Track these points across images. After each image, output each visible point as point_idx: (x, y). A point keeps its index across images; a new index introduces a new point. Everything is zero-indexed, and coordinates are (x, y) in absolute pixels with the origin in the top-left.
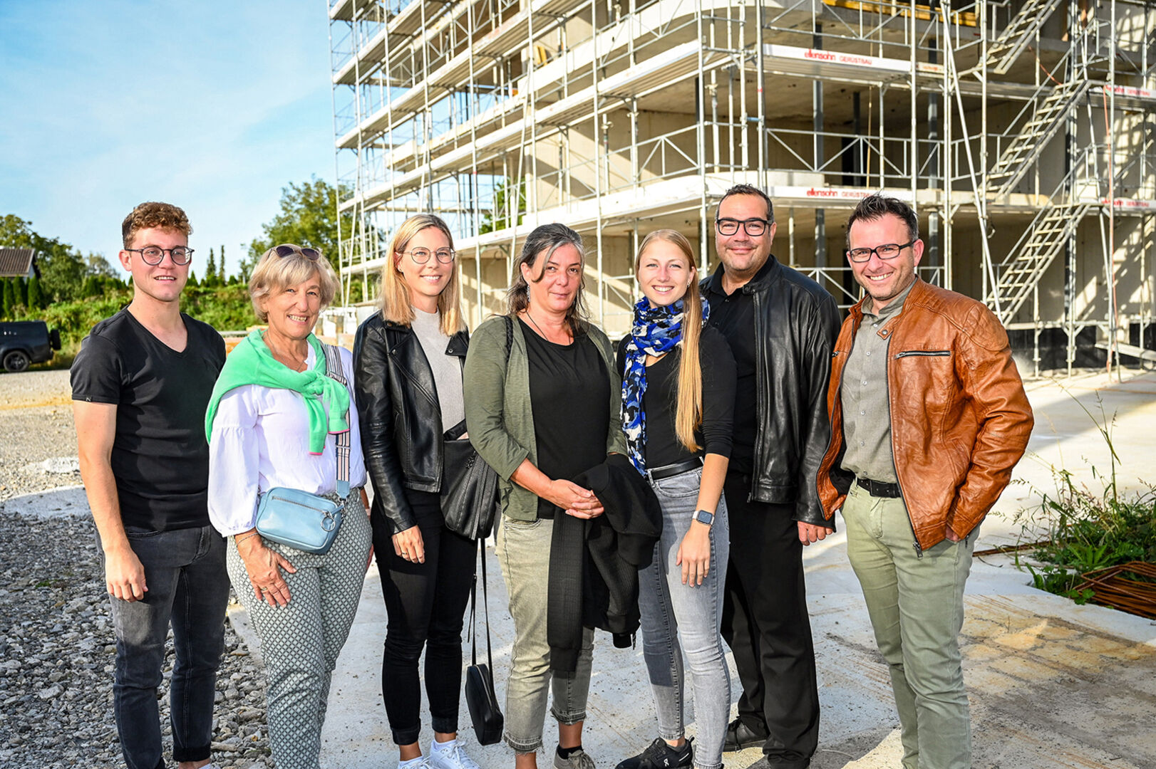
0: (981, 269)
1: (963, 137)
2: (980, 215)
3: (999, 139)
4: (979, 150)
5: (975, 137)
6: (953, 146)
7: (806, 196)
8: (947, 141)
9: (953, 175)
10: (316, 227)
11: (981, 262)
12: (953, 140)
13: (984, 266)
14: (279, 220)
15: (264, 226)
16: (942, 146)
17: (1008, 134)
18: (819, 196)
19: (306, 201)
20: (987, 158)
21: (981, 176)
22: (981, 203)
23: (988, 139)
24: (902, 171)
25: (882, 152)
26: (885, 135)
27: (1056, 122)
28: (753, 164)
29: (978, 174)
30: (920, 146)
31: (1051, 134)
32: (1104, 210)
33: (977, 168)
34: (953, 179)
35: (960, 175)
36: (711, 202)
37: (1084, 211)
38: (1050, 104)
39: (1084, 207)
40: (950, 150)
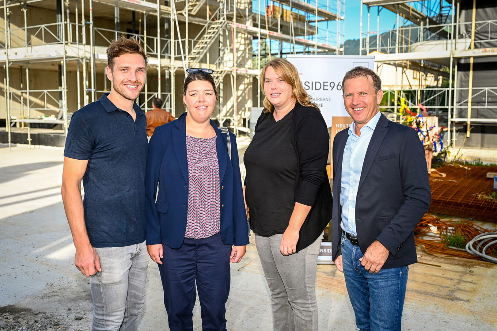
1: (179, 39)
3: (193, 41)
4: (185, 45)
8: (172, 40)
12: (174, 40)
16: (170, 42)
17: (196, 39)
20: (188, 49)
24: (154, 51)
25: (145, 42)
26: (147, 35)
27: (214, 36)
28: (88, 43)
29: (185, 55)
30: (161, 41)
31: (213, 41)
32: (232, 73)
33: (184, 53)
34: (175, 56)
35: (178, 54)
36: (68, 59)
37: (225, 73)
38: (212, 29)
39: (225, 71)
40: (174, 44)
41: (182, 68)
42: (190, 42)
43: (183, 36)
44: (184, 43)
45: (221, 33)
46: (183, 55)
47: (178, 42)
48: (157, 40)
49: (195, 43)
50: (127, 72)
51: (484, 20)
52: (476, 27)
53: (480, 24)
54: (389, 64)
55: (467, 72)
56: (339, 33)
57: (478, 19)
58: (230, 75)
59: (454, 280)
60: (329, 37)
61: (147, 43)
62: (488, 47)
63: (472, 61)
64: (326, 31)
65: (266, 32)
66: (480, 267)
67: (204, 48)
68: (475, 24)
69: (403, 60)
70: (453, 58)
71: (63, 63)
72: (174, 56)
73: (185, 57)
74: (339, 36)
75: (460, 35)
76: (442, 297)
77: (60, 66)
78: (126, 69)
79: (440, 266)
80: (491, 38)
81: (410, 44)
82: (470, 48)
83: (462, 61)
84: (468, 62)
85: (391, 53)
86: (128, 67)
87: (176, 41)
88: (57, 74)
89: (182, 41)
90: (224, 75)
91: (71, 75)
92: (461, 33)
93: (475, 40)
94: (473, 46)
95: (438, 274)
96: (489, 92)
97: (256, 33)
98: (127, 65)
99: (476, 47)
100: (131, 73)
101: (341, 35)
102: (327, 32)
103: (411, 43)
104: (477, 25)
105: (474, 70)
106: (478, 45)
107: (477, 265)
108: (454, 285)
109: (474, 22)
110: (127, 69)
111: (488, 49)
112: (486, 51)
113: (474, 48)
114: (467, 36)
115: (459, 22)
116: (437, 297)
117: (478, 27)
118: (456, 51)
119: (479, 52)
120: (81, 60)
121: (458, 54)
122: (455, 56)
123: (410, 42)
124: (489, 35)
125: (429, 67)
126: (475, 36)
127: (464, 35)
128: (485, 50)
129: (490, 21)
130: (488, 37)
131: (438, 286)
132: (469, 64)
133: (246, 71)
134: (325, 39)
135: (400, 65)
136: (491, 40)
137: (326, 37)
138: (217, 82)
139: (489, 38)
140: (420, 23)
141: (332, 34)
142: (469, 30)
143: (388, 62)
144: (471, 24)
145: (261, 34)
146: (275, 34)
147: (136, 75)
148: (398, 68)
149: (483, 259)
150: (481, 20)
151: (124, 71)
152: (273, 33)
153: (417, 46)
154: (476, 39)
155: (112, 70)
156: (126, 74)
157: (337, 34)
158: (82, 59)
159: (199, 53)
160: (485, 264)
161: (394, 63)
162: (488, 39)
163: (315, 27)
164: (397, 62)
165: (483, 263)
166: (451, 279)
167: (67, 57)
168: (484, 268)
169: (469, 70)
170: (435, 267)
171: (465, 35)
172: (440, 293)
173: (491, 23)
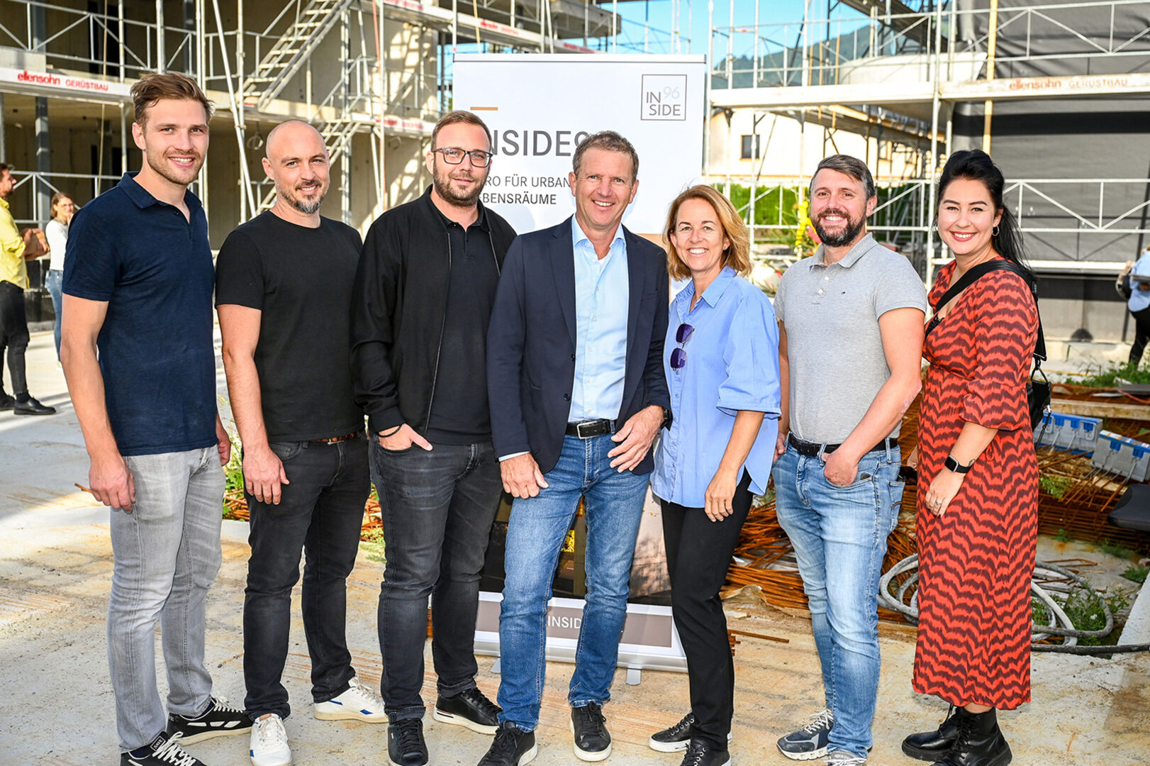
0: (240, 186)
1: (217, 31)
2: (237, 124)
3: (258, 38)
4: (235, 50)
5: (231, 33)
6: (207, 40)
7: (16, 80)
8: (200, 33)
9: (208, 74)
11: (239, 178)
12: (207, 32)
13: (241, 182)
16: (194, 38)
17: (268, 34)
18: (35, 83)
20: (244, 59)
21: (238, 78)
22: (238, 110)
23: (245, 37)
24: (146, 62)
26: (125, 17)
27: (323, 28)
29: (234, 76)
30: (168, 34)
31: (318, 40)
32: (375, 129)
33: (234, 70)
34: (208, 78)
35: (214, 75)
37: (355, 129)
38: (317, 6)
39: (354, 124)
40: (204, 44)
41: (228, 110)
42: (249, 42)
43: (230, 23)
44: (231, 42)
45: (345, 18)
46: (228, 76)
47: (216, 39)
48: (154, 32)
49: (267, 45)
50: (172, 134)
51: (1019, 5)
52: (999, 21)
53: (1009, 16)
54: (785, 114)
55: (978, 139)
56: (676, 33)
57: (1004, 3)
58: (367, 136)
59: (807, 677)
60: (649, 43)
61: (127, 41)
62: (1027, 76)
63: (988, 110)
64: (644, 26)
65: (475, 22)
66: (890, 641)
67: (293, 59)
68: (998, 13)
69: (819, 105)
70: (940, 100)
72: (205, 79)
73: (235, 82)
74: (678, 40)
75: (959, 44)
76: (757, 723)
78: (170, 128)
79: (787, 641)
80: (1033, 53)
81: (840, 64)
82: (982, 76)
83: (967, 111)
84: (980, 113)
85: (791, 84)
86: (173, 125)
87: (211, 36)
89: (226, 37)
90: (349, 135)
92: (964, 39)
93: (996, 56)
94: (990, 72)
95: (773, 663)
96: (1026, 192)
97: (447, 24)
98: (172, 121)
99: (999, 74)
100: (180, 135)
101: (682, 39)
102: (646, 30)
103: (841, 62)
104: (1002, 17)
105: (993, 134)
106: (1002, 68)
107: (885, 636)
108: (804, 692)
109: (994, 10)
110: (173, 129)
111: (1024, 81)
112: (1019, 86)
113: (994, 78)
114: (977, 44)
115: (958, 8)
116: (744, 724)
117: (1002, 23)
118: (949, 83)
119: (1004, 88)
121: (953, 93)
122: (944, 97)
123: (839, 58)
124: (1028, 45)
125: (900, 128)
126: (997, 46)
127: (970, 42)
128: (1018, 82)
129: (1029, 9)
130: (1025, 49)
131: (759, 695)
132: (982, 118)
133: (421, 127)
134: (640, 47)
135: (811, 118)
136: (1033, 58)
137: (643, 44)
138: (330, 153)
139: (1028, 53)
140: (869, 10)
141: (657, 33)
142: (982, 29)
143: (781, 109)
144: (988, 15)
145: (460, 28)
146: (500, 28)
147: (190, 139)
148: (806, 124)
149: (908, 618)
150: (1012, 6)
151: (166, 132)
152: (496, 27)
153: (855, 68)
154: (1000, 53)
155: (144, 128)
156: (171, 137)
157: (673, 34)
159: (275, 72)
160: (907, 631)
161: (796, 112)
162: (1025, 55)
163: (612, 13)
164: (803, 110)
165: (902, 630)
166: (802, 676)
168: (899, 642)
169: (982, 134)
170: (773, 643)
171: (973, 42)
172: (757, 715)
173: (1032, 13)
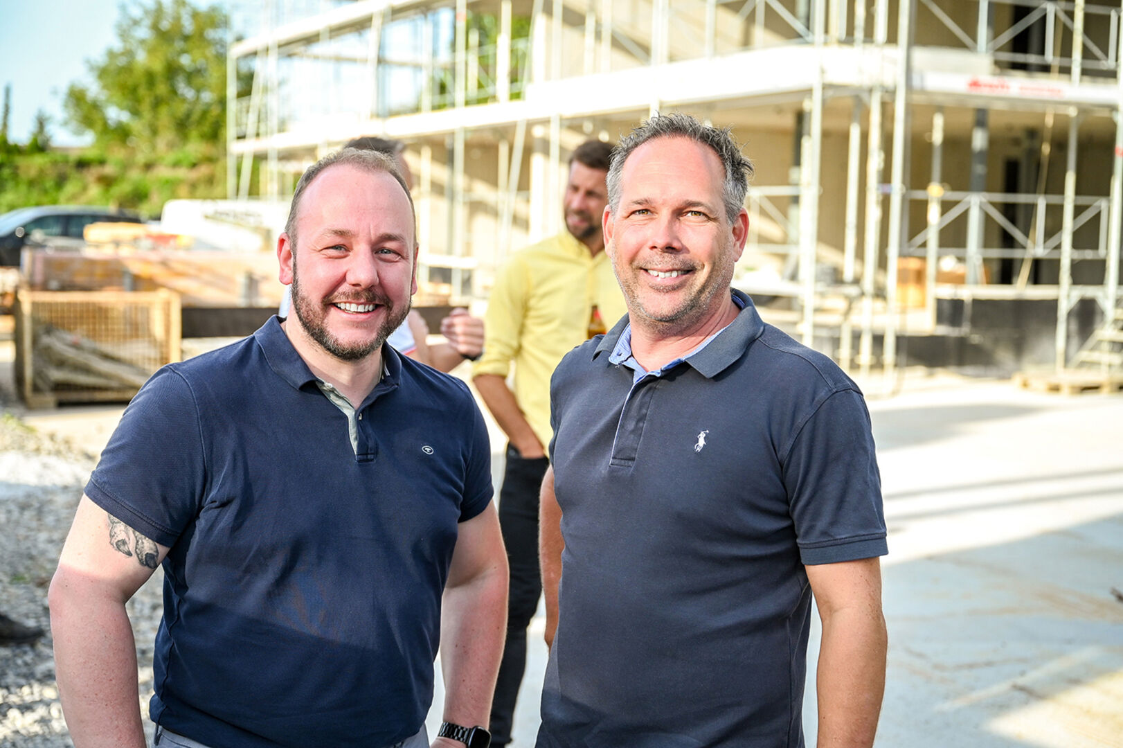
7: (967, 90)
10: (172, 71)
14: (111, 54)
15: (88, 61)
19: (155, 27)
24: (1106, 53)
25: (1078, 25)
28: (892, 38)
36: (830, 93)
61: (1087, 30)
71: (814, 107)
77: (801, 117)
88: (788, 142)
91: (835, 143)
120: (865, 96)
158: (870, 91)
167: (826, 87)
